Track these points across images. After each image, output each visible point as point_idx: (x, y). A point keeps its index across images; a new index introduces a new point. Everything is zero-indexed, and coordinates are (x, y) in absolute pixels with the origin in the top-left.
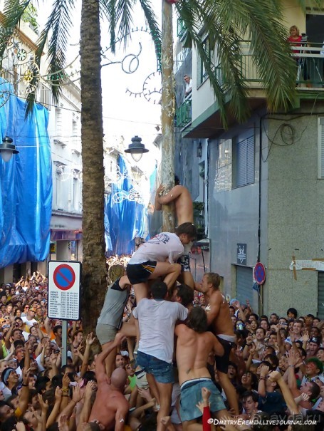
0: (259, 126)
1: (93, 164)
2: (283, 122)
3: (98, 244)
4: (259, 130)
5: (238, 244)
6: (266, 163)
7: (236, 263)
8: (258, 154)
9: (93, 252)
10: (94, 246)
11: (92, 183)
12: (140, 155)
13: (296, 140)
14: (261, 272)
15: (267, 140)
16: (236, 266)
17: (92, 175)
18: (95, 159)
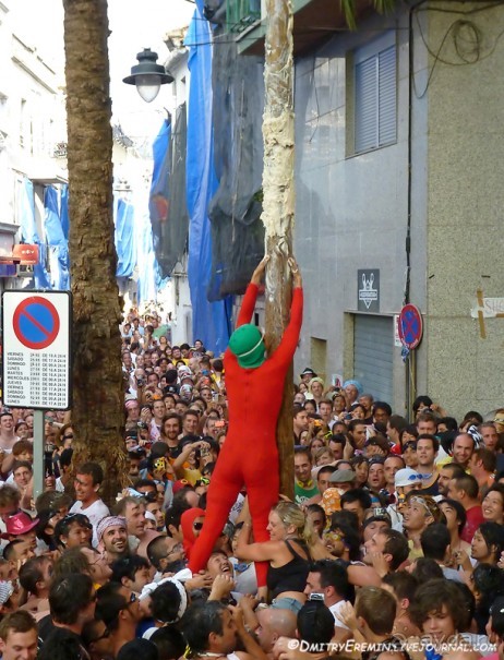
0: (407, 25)
1: (91, 91)
2: (459, 17)
3: (102, 257)
4: (406, 34)
5: (360, 272)
6: (425, 101)
7: (354, 309)
8: (405, 84)
9: (92, 272)
10: (95, 261)
11: (89, 132)
12: (154, 88)
13: (483, 54)
14: (412, 324)
15: (426, 53)
16: (353, 316)
17: (88, 116)
18: (93, 82)
